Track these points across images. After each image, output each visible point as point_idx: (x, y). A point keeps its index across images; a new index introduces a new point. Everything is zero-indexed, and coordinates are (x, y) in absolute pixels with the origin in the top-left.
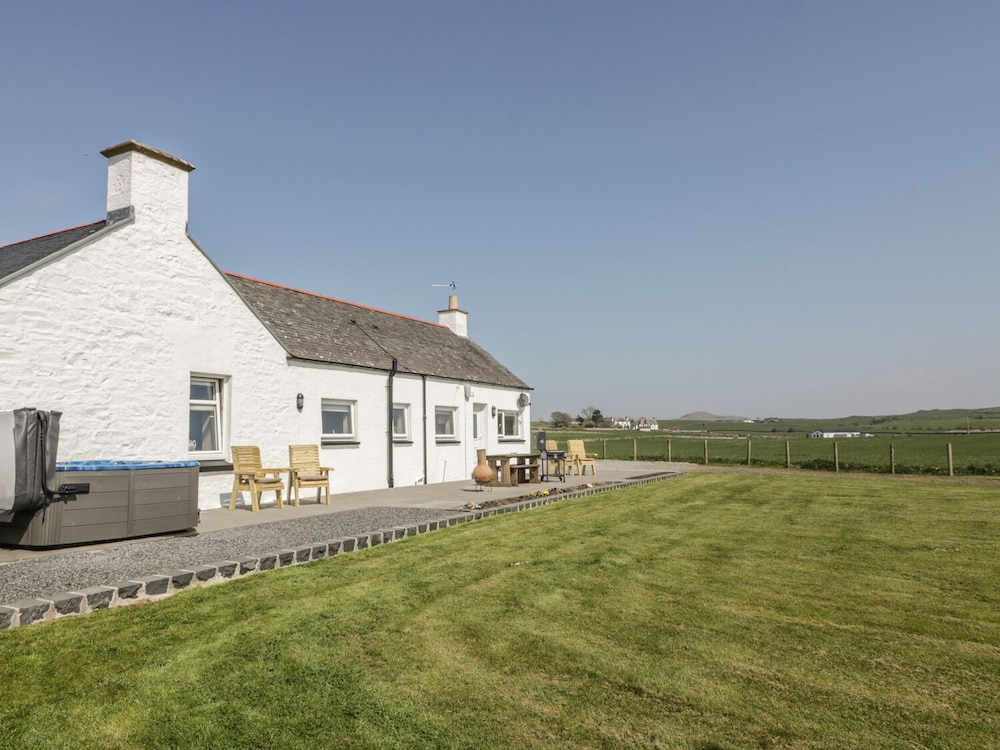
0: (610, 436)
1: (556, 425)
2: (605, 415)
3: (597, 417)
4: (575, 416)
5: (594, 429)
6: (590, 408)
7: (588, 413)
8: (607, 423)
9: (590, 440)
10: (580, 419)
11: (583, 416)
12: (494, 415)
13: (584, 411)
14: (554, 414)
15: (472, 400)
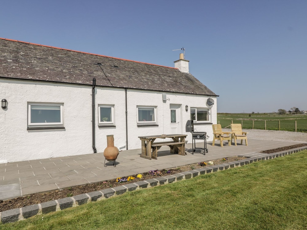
0: (302, 117)
1: (280, 113)
2: (300, 110)
3: (297, 111)
4: (288, 111)
5: (296, 115)
6: (294, 108)
7: (293, 109)
8: (302, 113)
9: (293, 119)
10: (290, 112)
11: (291, 110)
12: (187, 110)
13: (292, 109)
14: (279, 110)
15: (168, 103)
